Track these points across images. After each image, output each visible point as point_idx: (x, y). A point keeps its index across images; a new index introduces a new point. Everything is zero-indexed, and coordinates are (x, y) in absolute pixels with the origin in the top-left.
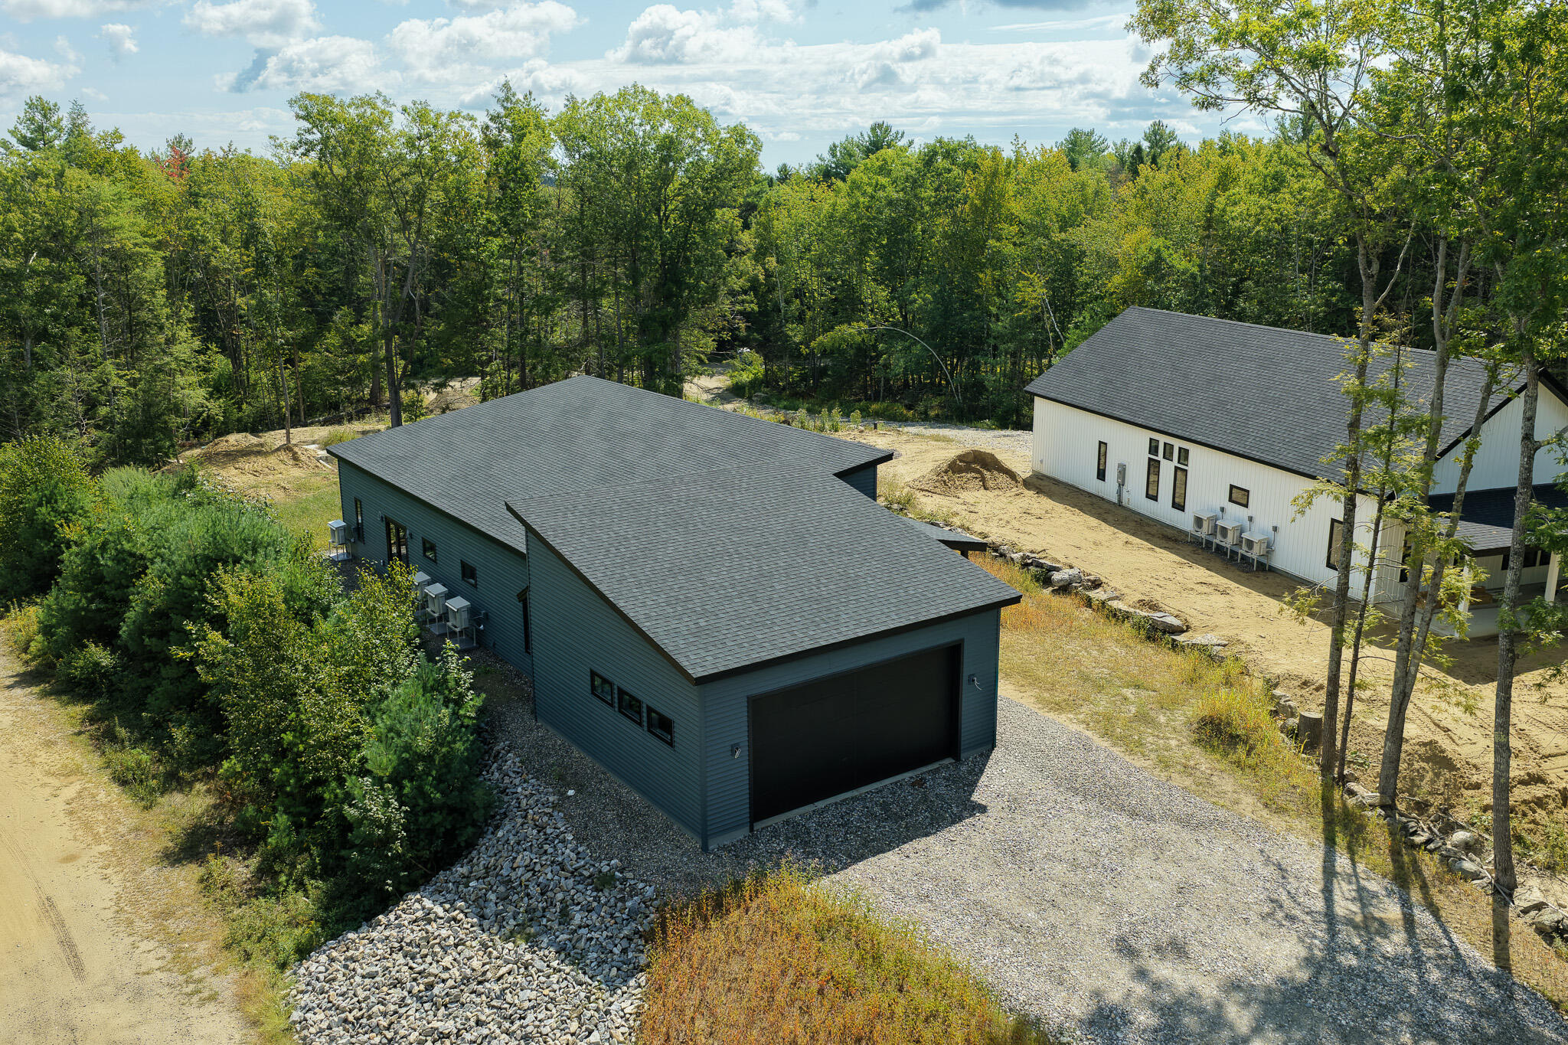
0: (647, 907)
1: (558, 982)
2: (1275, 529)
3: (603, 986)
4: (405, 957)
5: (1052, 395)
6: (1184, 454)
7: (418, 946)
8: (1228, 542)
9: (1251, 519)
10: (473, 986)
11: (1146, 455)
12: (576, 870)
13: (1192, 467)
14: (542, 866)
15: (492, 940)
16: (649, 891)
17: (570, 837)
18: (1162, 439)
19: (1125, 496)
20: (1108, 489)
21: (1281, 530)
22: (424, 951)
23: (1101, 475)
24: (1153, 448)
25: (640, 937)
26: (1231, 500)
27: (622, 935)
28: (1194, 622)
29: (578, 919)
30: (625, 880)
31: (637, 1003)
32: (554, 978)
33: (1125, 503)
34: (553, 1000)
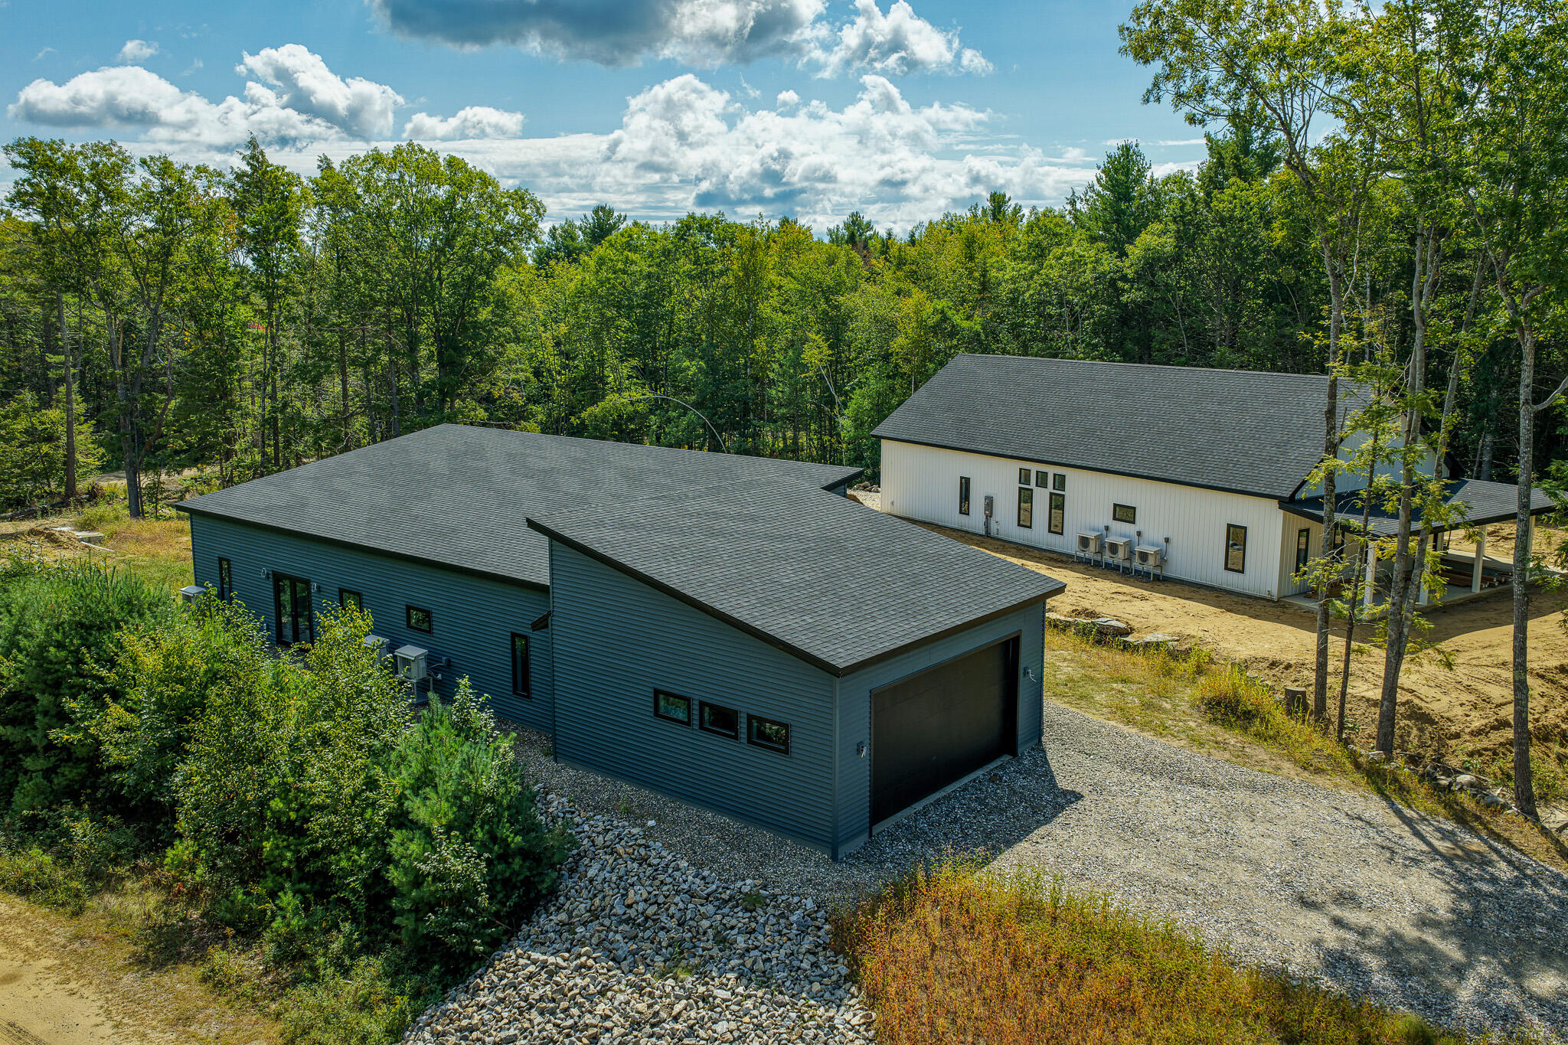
0: (813, 919)
1: (755, 1007)
2: (1167, 540)
3: (812, 1002)
4: (542, 1014)
5: (904, 437)
6: (1060, 481)
7: (554, 1000)
8: (1120, 557)
9: (1139, 534)
10: (648, 1029)
11: (1016, 485)
12: (709, 895)
13: (1069, 492)
14: (666, 897)
15: (644, 980)
16: (809, 904)
17: (684, 864)
18: (1034, 468)
19: (994, 527)
20: (975, 521)
21: (1174, 541)
22: (564, 1004)
23: (964, 510)
24: (1024, 476)
25: (825, 949)
26: (1115, 518)
27: (803, 950)
28: (1135, 624)
29: (741, 942)
30: (775, 897)
31: (861, 1013)
32: (749, 1004)
33: (993, 532)
34: (758, 1026)
